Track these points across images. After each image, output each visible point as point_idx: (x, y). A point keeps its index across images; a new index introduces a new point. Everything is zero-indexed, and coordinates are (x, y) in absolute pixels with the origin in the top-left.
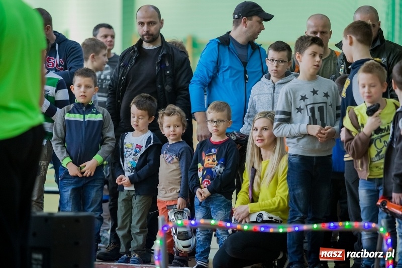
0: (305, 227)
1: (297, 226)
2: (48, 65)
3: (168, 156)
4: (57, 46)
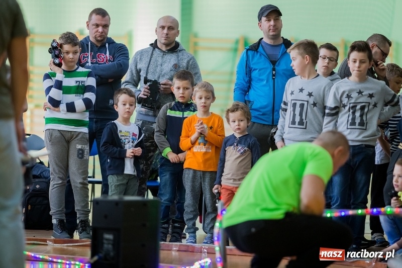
0: (351, 212)
1: (344, 211)
2: (98, 60)
3: (240, 148)
4: (107, 45)
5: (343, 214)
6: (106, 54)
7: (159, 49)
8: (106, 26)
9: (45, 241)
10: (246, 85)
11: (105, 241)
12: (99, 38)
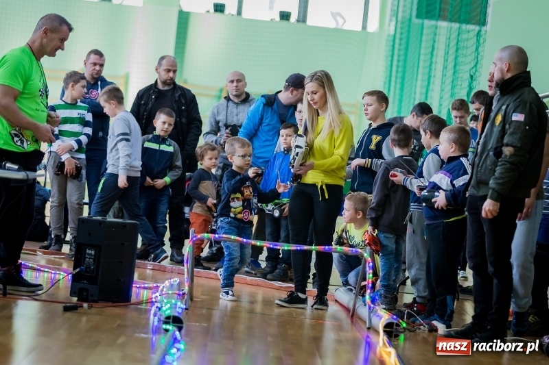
2: (91, 96)
4: (99, 83)
5: (299, 248)
6: (97, 90)
7: (232, 101)
8: (102, 65)
9: (35, 251)
10: (254, 132)
11: (87, 256)
12: (95, 76)
